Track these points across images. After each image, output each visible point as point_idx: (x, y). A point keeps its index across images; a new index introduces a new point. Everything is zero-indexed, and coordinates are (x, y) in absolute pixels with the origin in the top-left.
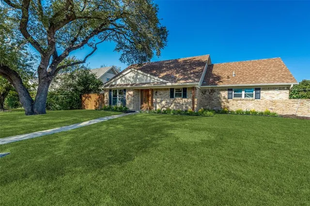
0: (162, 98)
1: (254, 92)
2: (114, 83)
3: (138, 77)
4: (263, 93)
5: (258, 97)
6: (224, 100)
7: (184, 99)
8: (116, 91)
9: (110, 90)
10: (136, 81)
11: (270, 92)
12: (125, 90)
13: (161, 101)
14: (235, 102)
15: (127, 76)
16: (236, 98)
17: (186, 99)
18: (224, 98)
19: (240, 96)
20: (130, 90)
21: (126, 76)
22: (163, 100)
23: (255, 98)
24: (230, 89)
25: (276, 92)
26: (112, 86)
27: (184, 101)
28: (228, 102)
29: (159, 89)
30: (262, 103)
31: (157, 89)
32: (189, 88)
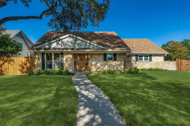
0: (96, 61)
1: (149, 57)
2: (47, 47)
3: (77, 42)
4: (153, 58)
5: (151, 60)
6: (134, 62)
7: (115, 62)
8: (51, 54)
9: (43, 54)
10: (74, 46)
11: (156, 57)
12: (62, 54)
13: (96, 64)
14: (139, 64)
15: (65, 40)
16: (140, 61)
17: (116, 62)
18: (134, 61)
19: (142, 59)
20: (68, 53)
21: (63, 40)
22: (97, 63)
23: (150, 61)
24: (136, 55)
25: (158, 57)
26: (45, 49)
27: (115, 64)
28: (136, 64)
29: (94, 54)
30: (152, 64)
31: (92, 54)
32: (118, 54)
